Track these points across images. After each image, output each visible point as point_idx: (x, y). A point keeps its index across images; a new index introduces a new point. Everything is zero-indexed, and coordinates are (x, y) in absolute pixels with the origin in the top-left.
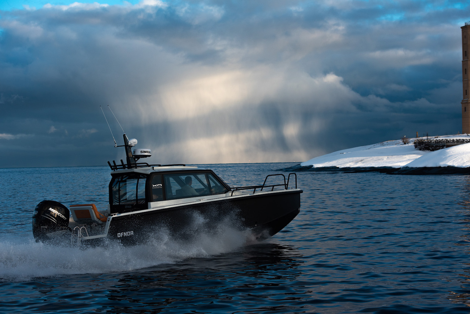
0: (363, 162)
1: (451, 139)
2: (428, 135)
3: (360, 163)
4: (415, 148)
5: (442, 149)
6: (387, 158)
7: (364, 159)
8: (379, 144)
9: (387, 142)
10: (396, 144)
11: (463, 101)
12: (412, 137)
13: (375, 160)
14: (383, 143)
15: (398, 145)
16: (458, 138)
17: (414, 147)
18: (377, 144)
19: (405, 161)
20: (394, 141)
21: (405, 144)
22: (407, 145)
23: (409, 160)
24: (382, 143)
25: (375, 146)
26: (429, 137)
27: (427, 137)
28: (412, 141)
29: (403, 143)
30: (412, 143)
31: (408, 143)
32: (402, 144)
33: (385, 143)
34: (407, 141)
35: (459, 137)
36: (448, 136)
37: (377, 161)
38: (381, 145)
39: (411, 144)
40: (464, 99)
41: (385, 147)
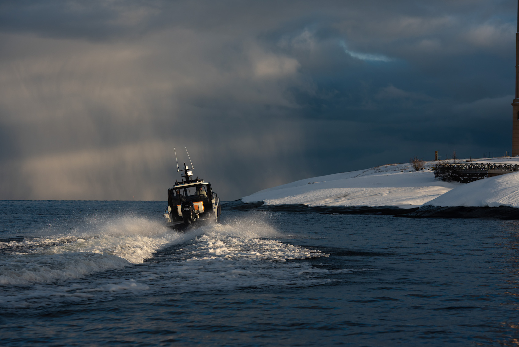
0: (348, 197)
1: (497, 164)
2: (455, 157)
3: (343, 199)
4: (435, 177)
5: (480, 179)
6: (388, 192)
7: (349, 194)
8: (371, 169)
9: (386, 167)
10: (401, 170)
11: (514, 101)
12: (427, 160)
13: (368, 195)
14: (379, 168)
15: (405, 172)
16: (508, 163)
17: (434, 176)
18: (368, 169)
19: (419, 198)
20: (396, 165)
21: (417, 170)
22: (420, 172)
23: (426, 196)
24: (377, 168)
25: (365, 173)
26: (457, 161)
27: (453, 160)
28: (428, 166)
29: (414, 169)
30: (429, 168)
31: (422, 169)
32: (412, 170)
33: (382, 167)
34: (421, 166)
35: (509, 161)
36: (488, 159)
37: (372, 196)
38: (375, 172)
39: (428, 171)
40: (516, 98)
41: (384, 175)
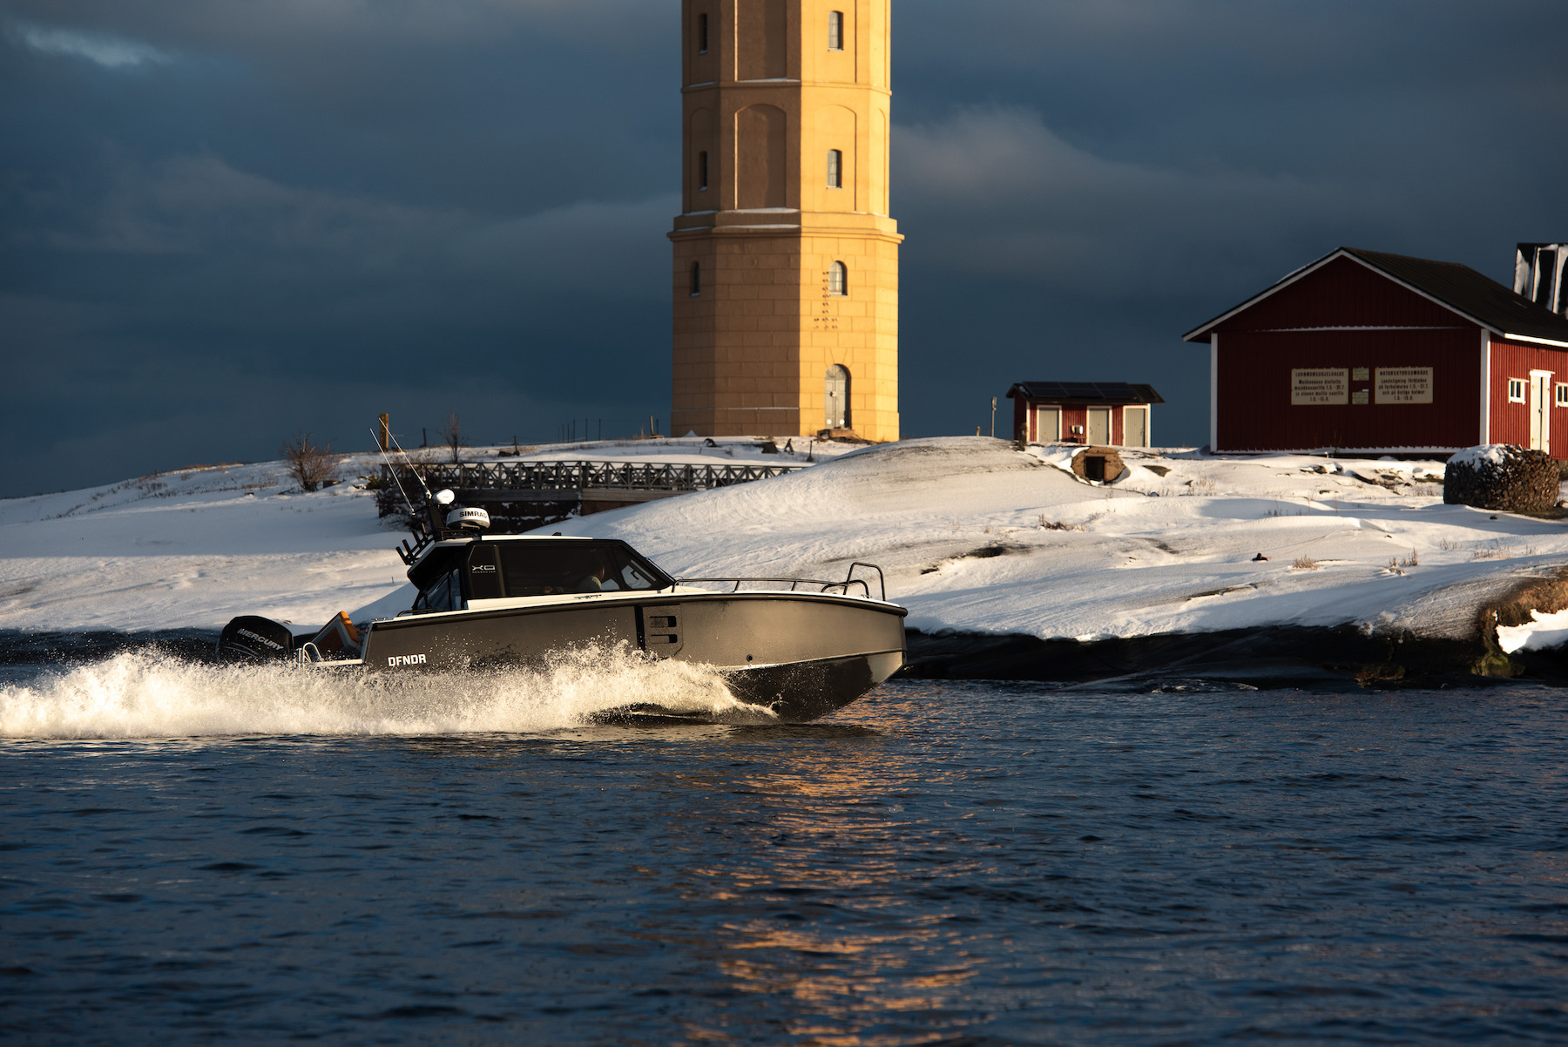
0: (33, 597)
1: (616, 466)
2: (455, 438)
3: (14, 603)
4: (381, 515)
5: (553, 522)
6: (195, 576)
7: (38, 582)
8: (126, 486)
9: (185, 477)
10: (247, 489)
11: (678, 222)
12: (348, 451)
13: (114, 586)
14: (160, 480)
15: (262, 496)
16: (659, 460)
17: (376, 511)
18: (114, 486)
19: (317, 596)
20: (228, 470)
21: (310, 487)
22: (322, 494)
23: (343, 590)
24: (150, 482)
25: (101, 501)
26: (464, 452)
27: (449, 449)
28: (352, 472)
29: (297, 485)
30: (355, 481)
31: (328, 484)
32: (288, 487)
33: (172, 478)
34: (325, 472)
35: (659, 453)
36: (582, 448)
37: (133, 593)
38: (143, 497)
39: (354, 493)
40: (684, 212)
41: (179, 507)
